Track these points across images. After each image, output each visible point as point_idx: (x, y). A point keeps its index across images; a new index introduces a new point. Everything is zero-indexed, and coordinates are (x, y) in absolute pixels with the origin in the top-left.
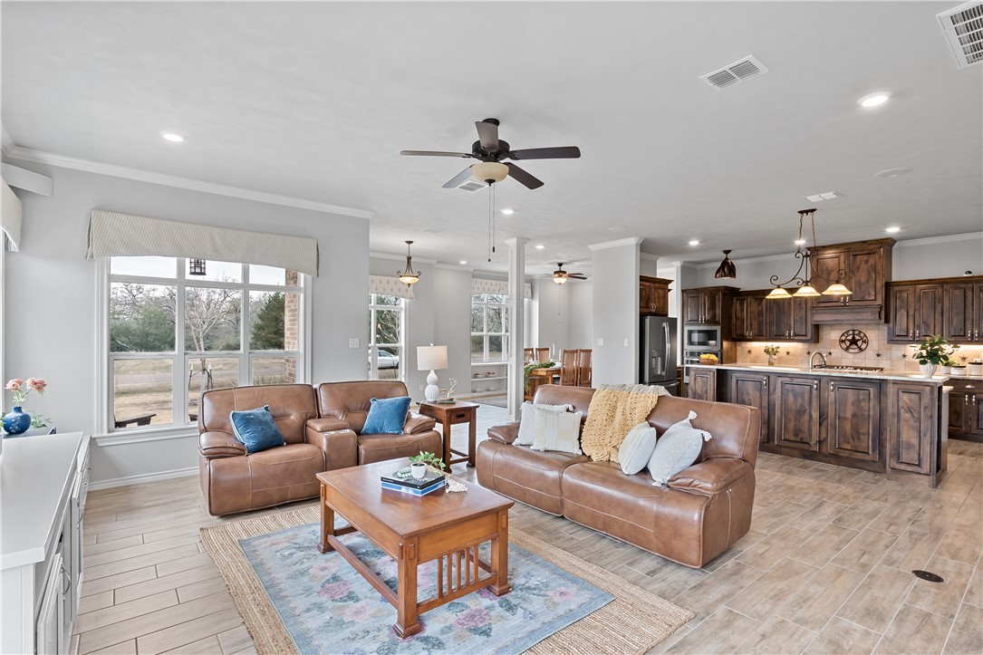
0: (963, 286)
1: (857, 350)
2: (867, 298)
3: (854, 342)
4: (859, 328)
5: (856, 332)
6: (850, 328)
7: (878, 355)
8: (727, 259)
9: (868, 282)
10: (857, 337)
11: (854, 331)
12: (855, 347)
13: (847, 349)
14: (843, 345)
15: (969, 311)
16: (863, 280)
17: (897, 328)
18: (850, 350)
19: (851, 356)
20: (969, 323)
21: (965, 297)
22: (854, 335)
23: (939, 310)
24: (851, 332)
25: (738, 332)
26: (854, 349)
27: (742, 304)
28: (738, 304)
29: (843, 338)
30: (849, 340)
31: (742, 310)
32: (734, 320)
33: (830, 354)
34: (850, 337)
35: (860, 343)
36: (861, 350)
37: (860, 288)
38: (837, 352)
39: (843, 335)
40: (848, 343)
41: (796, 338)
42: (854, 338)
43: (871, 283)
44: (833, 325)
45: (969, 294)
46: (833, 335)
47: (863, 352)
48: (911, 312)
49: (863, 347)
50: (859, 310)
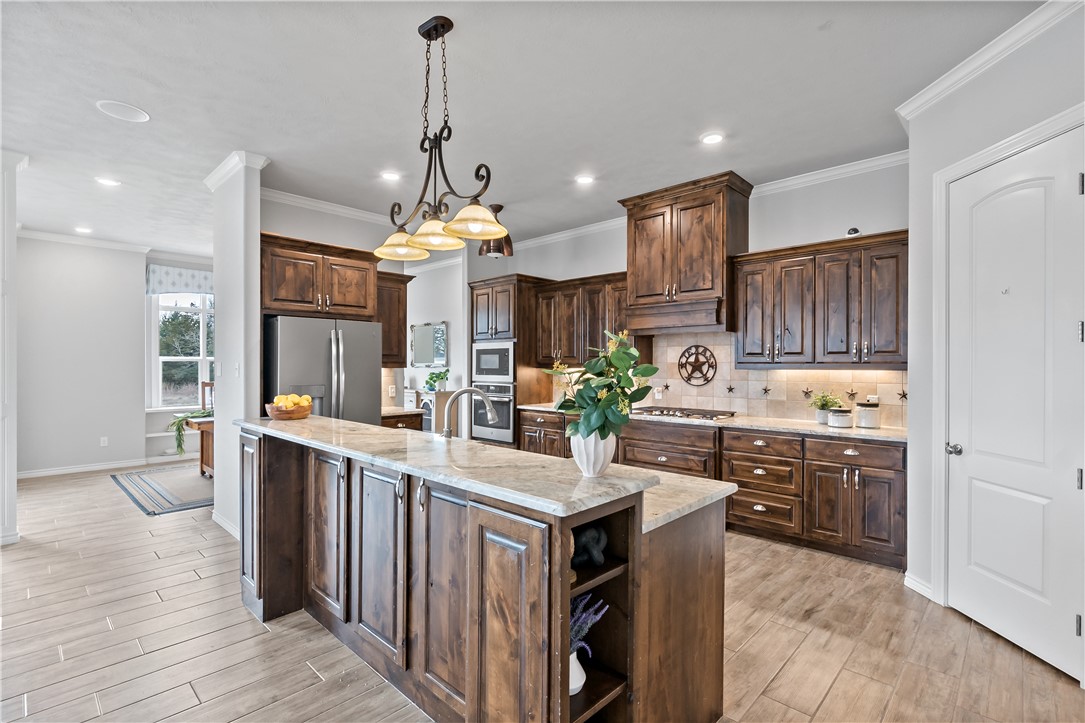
0: (846, 256)
1: (701, 382)
2: (701, 285)
3: (697, 366)
4: (704, 341)
5: (701, 350)
6: (691, 342)
7: (731, 390)
9: (702, 256)
10: (702, 359)
11: (697, 347)
12: (700, 375)
13: (689, 379)
14: (683, 371)
15: (855, 305)
16: (695, 254)
17: (748, 340)
18: (693, 382)
19: (694, 391)
20: (854, 327)
21: (848, 278)
22: (697, 354)
23: (809, 305)
24: (693, 350)
25: (545, 352)
26: (697, 379)
27: (548, 306)
28: (544, 307)
29: (684, 360)
30: (690, 364)
31: (549, 315)
32: (540, 331)
33: (667, 387)
34: (692, 359)
35: (705, 368)
36: (707, 381)
37: (691, 269)
38: (676, 383)
39: (683, 354)
40: (689, 368)
42: (697, 359)
43: (707, 258)
44: (670, 334)
45: (854, 271)
46: (669, 354)
47: (711, 384)
48: (768, 311)
49: (710, 374)
50: (688, 308)
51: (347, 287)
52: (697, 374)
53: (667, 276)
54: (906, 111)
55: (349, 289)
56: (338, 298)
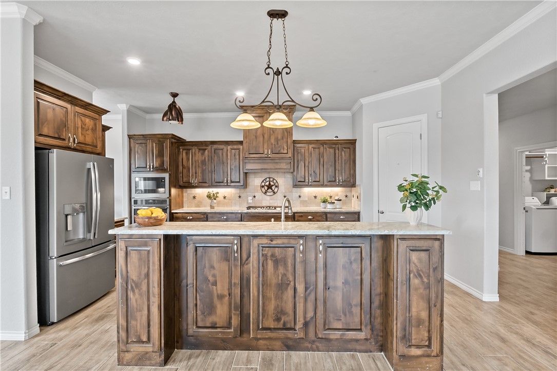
0: (334, 146)
1: (272, 193)
2: (282, 151)
3: (270, 187)
4: (273, 175)
5: (271, 179)
6: (267, 176)
7: (285, 196)
8: (174, 102)
9: (283, 139)
10: (272, 183)
11: (269, 178)
12: (271, 191)
13: (266, 193)
14: (263, 189)
15: (337, 164)
16: (280, 137)
17: (299, 176)
18: (268, 194)
19: (268, 198)
20: (337, 171)
21: (335, 154)
22: (270, 181)
23: (322, 162)
24: (268, 180)
25: (185, 180)
26: (270, 193)
27: (187, 154)
28: (184, 154)
29: (263, 184)
30: (266, 186)
31: (188, 159)
32: (181, 168)
33: (255, 197)
34: (267, 184)
35: (273, 188)
36: (274, 193)
37: (278, 144)
38: (259, 195)
39: (263, 181)
40: (266, 188)
41: (232, 184)
42: (270, 183)
43: (284, 140)
45: (337, 151)
46: (256, 181)
47: (276, 194)
48: (307, 164)
49: (276, 190)
50: (278, 161)
51: (87, 131)
52: (270, 190)
53: (266, 146)
54: (364, 101)
55: (88, 132)
56: (81, 139)
